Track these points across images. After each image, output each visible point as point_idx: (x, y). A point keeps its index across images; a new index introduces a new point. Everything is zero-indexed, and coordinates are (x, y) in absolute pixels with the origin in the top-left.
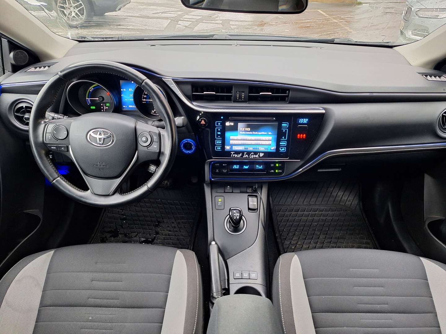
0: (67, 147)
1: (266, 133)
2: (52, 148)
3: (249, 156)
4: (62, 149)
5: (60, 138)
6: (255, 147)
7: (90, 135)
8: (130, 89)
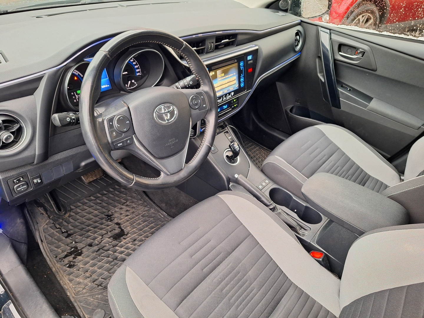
0: (132, 138)
1: (232, 75)
2: (119, 145)
3: (226, 98)
4: (128, 142)
5: (125, 130)
6: (227, 89)
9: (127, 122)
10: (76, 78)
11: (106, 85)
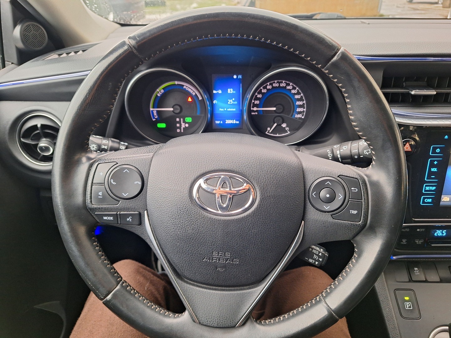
0: (140, 214)
2: (105, 218)
4: (128, 219)
5: (125, 195)
7: (200, 186)
8: (229, 90)
9: (136, 183)
10: (190, 100)
11: (234, 120)
